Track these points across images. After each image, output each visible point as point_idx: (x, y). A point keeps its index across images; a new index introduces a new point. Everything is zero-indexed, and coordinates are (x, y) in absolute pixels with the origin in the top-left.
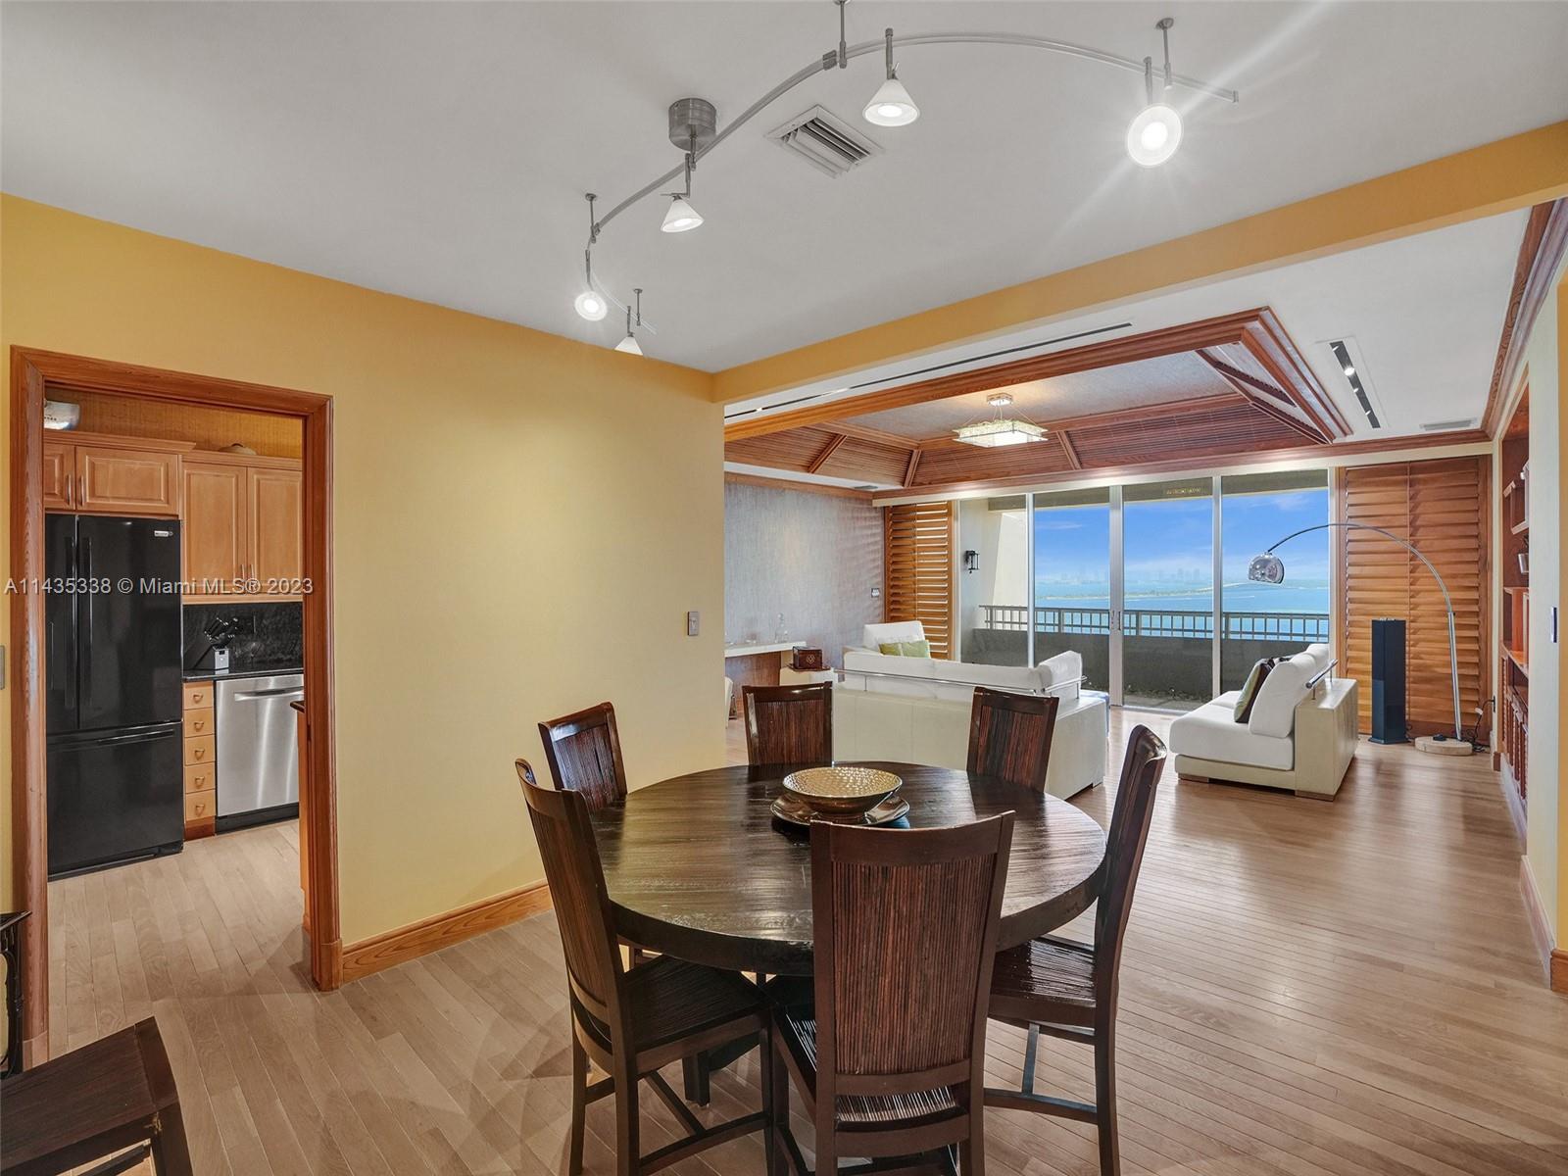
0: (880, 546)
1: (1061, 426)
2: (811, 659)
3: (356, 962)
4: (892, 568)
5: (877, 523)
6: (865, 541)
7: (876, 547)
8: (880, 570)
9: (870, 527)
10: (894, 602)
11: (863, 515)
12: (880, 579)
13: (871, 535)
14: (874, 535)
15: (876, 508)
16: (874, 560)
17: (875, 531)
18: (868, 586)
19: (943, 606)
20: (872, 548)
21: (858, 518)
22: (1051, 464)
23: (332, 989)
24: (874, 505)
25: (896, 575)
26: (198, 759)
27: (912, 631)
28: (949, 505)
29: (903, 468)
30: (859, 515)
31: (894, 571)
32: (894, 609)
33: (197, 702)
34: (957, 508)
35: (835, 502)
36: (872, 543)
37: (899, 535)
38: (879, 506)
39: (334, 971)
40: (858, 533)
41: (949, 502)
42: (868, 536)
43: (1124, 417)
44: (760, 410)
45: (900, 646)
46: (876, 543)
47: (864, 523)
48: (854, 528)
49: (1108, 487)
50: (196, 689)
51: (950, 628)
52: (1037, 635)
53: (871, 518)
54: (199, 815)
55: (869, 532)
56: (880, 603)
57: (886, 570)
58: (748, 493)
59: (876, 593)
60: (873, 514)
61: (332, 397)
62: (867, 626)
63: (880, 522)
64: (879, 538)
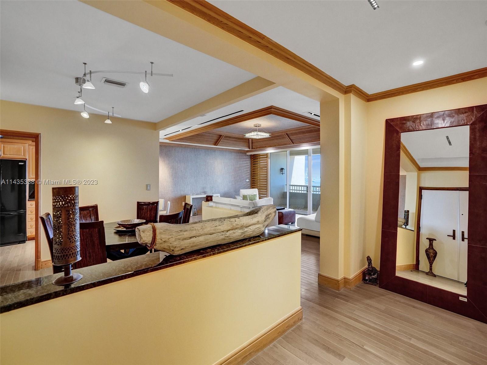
0: (249, 166)
1: (285, 132)
2: (209, 198)
3: (45, 264)
4: (253, 173)
5: (248, 160)
6: (244, 165)
7: (248, 167)
8: (249, 174)
9: (246, 161)
10: (253, 183)
11: (243, 157)
12: (249, 176)
13: (246, 163)
14: (247, 163)
15: (248, 155)
16: (247, 171)
17: (247, 162)
18: (245, 178)
19: (265, 184)
20: (246, 167)
21: (241, 158)
22: (285, 143)
23: (38, 270)
24: (247, 154)
25: (254, 175)
26: (32, 220)
27: (255, 191)
28: (267, 154)
29: (248, 144)
30: (242, 157)
31: (253, 174)
32: (253, 185)
33: (32, 206)
34: (269, 155)
35: (233, 154)
36: (246, 166)
37: (255, 163)
38: (249, 154)
39: (39, 266)
40: (241, 162)
41: (267, 153)
42: (245, 163)
43: (299, 130)
44: (181, 130)
45: (248, 196)
46: (248, 165)
47: (243, 160)
48: (240, 161)
49: (308, 150)
50: (31, 202)
51: (267, 191)
52: (290, 193)
53: (246, 158)
54: (32, 234)
55: (245, 162)
56: (249, 183)
57: (251, 174)
58: (203, 151)
59: (248, 180)
60: (247, 157)
61: (41, 133)
62: (241, 190)
63: (249, 159)
64: (249, 164)
